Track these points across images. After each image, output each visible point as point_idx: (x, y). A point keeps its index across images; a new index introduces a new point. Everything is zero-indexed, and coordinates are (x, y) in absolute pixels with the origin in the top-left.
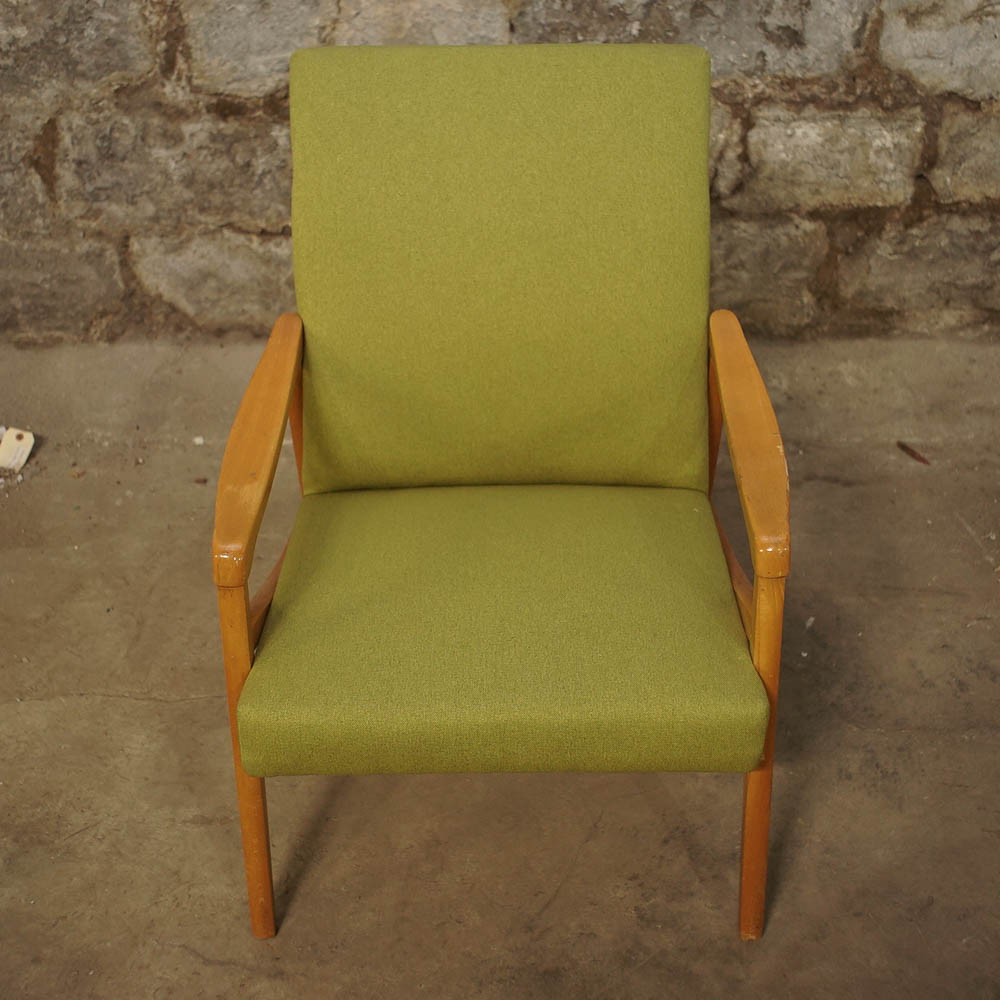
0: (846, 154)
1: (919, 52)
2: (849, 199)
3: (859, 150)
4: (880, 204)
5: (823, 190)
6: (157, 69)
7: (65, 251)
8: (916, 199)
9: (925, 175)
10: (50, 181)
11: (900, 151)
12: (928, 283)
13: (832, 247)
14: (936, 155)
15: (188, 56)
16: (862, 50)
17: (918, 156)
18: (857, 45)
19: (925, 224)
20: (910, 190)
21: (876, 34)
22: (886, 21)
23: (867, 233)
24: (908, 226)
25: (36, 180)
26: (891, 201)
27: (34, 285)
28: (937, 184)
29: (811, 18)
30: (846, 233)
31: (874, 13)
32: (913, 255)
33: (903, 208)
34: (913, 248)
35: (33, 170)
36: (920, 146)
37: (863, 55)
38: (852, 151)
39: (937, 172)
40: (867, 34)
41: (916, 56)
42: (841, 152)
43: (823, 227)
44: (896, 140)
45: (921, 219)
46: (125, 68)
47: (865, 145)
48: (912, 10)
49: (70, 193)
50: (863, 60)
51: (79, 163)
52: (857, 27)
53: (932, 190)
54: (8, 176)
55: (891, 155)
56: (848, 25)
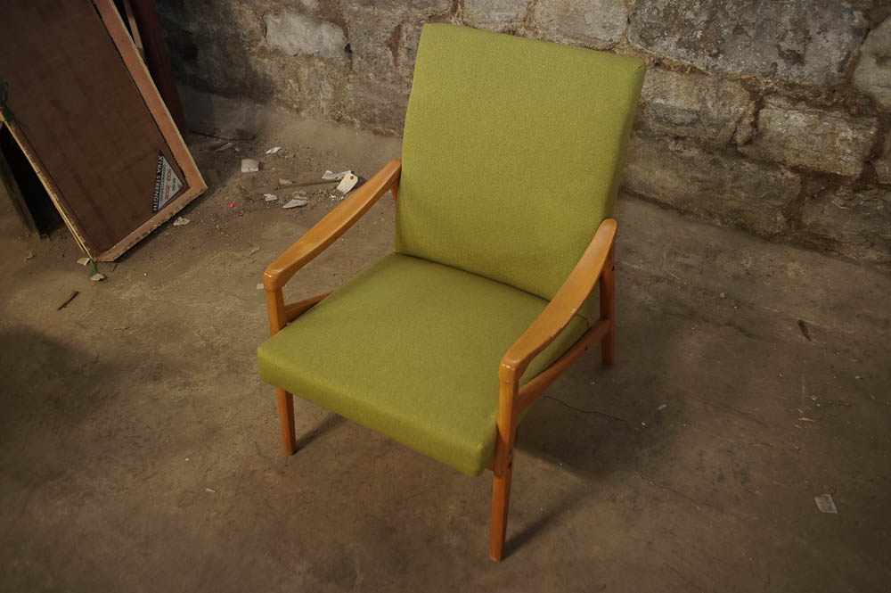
0: (820, 137)
1: (882, 83)
2: (819, 165)
3: (829, 136)
4: (838, 173)
5: (802, 156)
6: (449, 9)
7: (399, 92)
8: (863, 175)
9: (871, 162)
10: (396, 55)
11: (857, 144)
12: (860, 230)
13: (803, 190)
14: (881, 151)
15: (463, 7)
16: (843, 74)
17: (868, 149)
18: (841, 70)
19: (869, 192)
20: (860, 169)
21: (854, 65)
22: (862, 58)
23: (827, 189)
24: (855, 191)
25: (390, 53)
26: (846, 173)
27: (383, 105)
28: (879, 170)
29: (811, 48)
30: (813, 186)
31: (855, 51)
32: (857, 210)
33: (854, 179)
34: (858, 205)
35: (388, 49)
36: (871, 143)
37: (844, 77)
38: (824, 136)
39: (880, 163)
40: (847, 65)
41: (879, 85)
42: (817, 135)
43: (799, 178)
44: (855, 136)
45: (866, 189)
46: (435, 5)
47: (833, 134)
48: (881, 55)
49: (404, 63)
50: (843, 81)
51: (409, 50)
52: (842, 59)
53: (874, 173)
54: (379, 49)
55: (849, 144)
56: (836, 57)
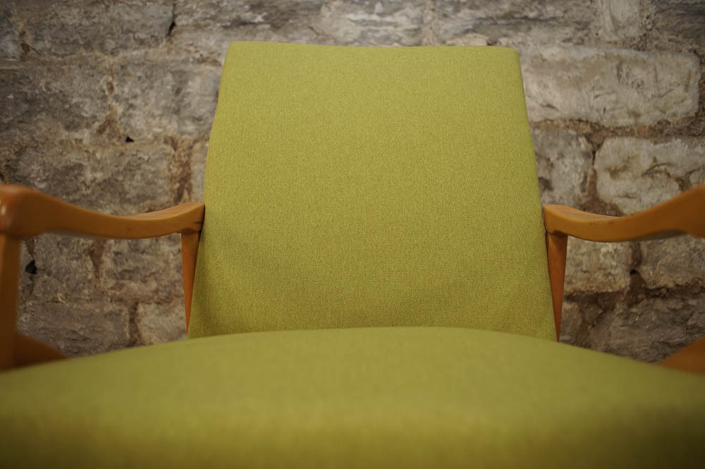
0: (585, 256)
1: (621, 193)
2: (591, 287)
3: (593, 254)
4: (610, 290)
5: (574, 281)
6: (172, 200)
7: (98, 310)
8: (632, 286)
9: (636, 269)
10: (97, 265)
11: (618, 255)
12: (650, 343)
13: (584, 321)
14: (641, 255)
15: (190, 191)
16: (586, 194)
17: (630, 257)
18: (583, 191)
19: (640, 305)
20: (628, 280)
21: (593, 184)
22: (598, 175)
23: (605, 311)
24: (630, 306)
25: (90, 265)
26: (616, 288)
27: (74, 332)
28: (645, 276)
29: (555, 175)
30: (592, 312)
31: (590, 172)
32: (635, 326)
33: (625, 292)
34: (635, 322)
35: (89, 258)
36: (630, 251)
37: (587, 196)
38: (589, 254)
39: (644, 268)
40: (588, 184)
41: (619, 196)
42: (583, 255)
43: (576, 306)
44: (615, 247)
45: (637, 302)
46: (153, 198)
47: (597, 251)
48: (613, 169)
49: (108, 272)
50: (589, 199)
51: (117, 253)
52: (581, 181)
53: (642, 280)
54: (75, 262)
55: (613, 257)
56: (576, 179)
